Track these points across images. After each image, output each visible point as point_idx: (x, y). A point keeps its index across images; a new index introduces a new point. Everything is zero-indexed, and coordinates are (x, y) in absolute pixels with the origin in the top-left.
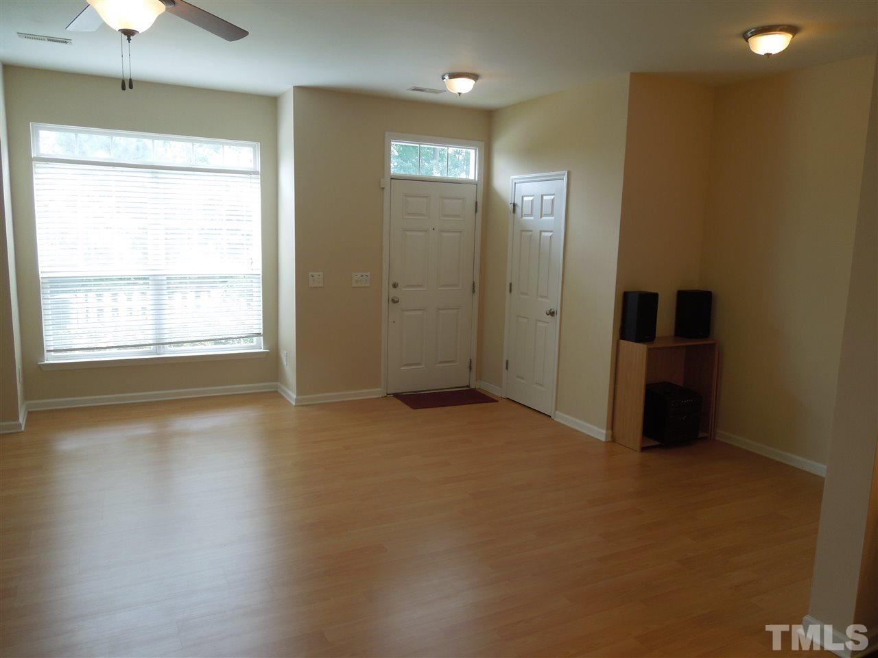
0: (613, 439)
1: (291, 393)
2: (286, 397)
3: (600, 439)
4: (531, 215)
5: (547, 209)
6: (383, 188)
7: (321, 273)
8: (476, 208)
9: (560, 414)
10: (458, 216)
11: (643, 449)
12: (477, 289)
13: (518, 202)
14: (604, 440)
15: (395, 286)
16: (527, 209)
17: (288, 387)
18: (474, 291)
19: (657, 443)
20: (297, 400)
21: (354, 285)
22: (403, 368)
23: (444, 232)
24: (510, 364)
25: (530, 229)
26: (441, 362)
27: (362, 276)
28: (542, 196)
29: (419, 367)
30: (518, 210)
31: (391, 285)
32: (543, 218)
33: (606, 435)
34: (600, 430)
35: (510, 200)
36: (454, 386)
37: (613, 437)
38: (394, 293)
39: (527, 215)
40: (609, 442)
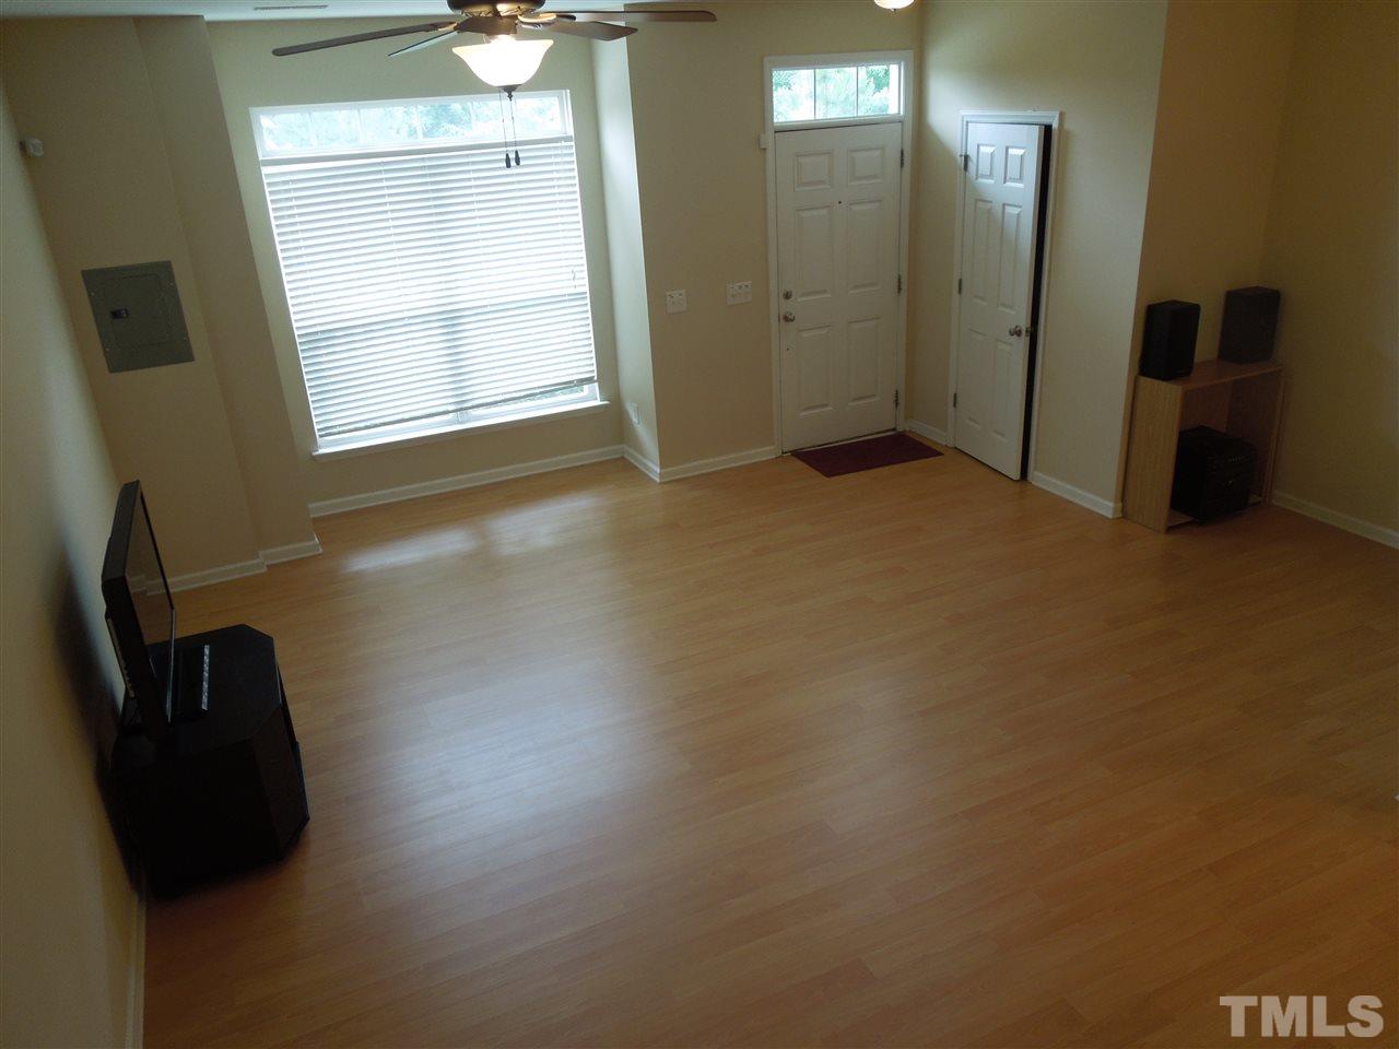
0: (1124, 514)
1: (650, 464)
2: (641, 467)
3: (1105, 514)
4: (991, 176)
5: (1013, 171)
6: (765, 149)
7: (683, 291)
8: (902, 160)
9: (1040, 475)
10: (875, 177)
11: (1170, 530)
12: (904, 287)
13: (972, 153)
14: (1110, 516)
15: (787, 296)
16: (984, 168)
17: (644, 456)
18: (900, 289)
19: (1189, 519)
20: (661, 475)
21: (729, 303)
22: (803, 414)
23: (856, 204)
24: (959, 399)
25: (989, 199)
26: (854, 400)
27: (740, 287)
28: (1007, 149)
29: (825, 409)
30: (972, 166)
31: (781, 295)
32: (1008, 184)
33: (1115, 510)
34: (1106, 503)
35: (958, 151)
36: (875, 431)
37: (1123, 511)
38: (787, 307)
39: (983, 176)
40: (1117, 518)
